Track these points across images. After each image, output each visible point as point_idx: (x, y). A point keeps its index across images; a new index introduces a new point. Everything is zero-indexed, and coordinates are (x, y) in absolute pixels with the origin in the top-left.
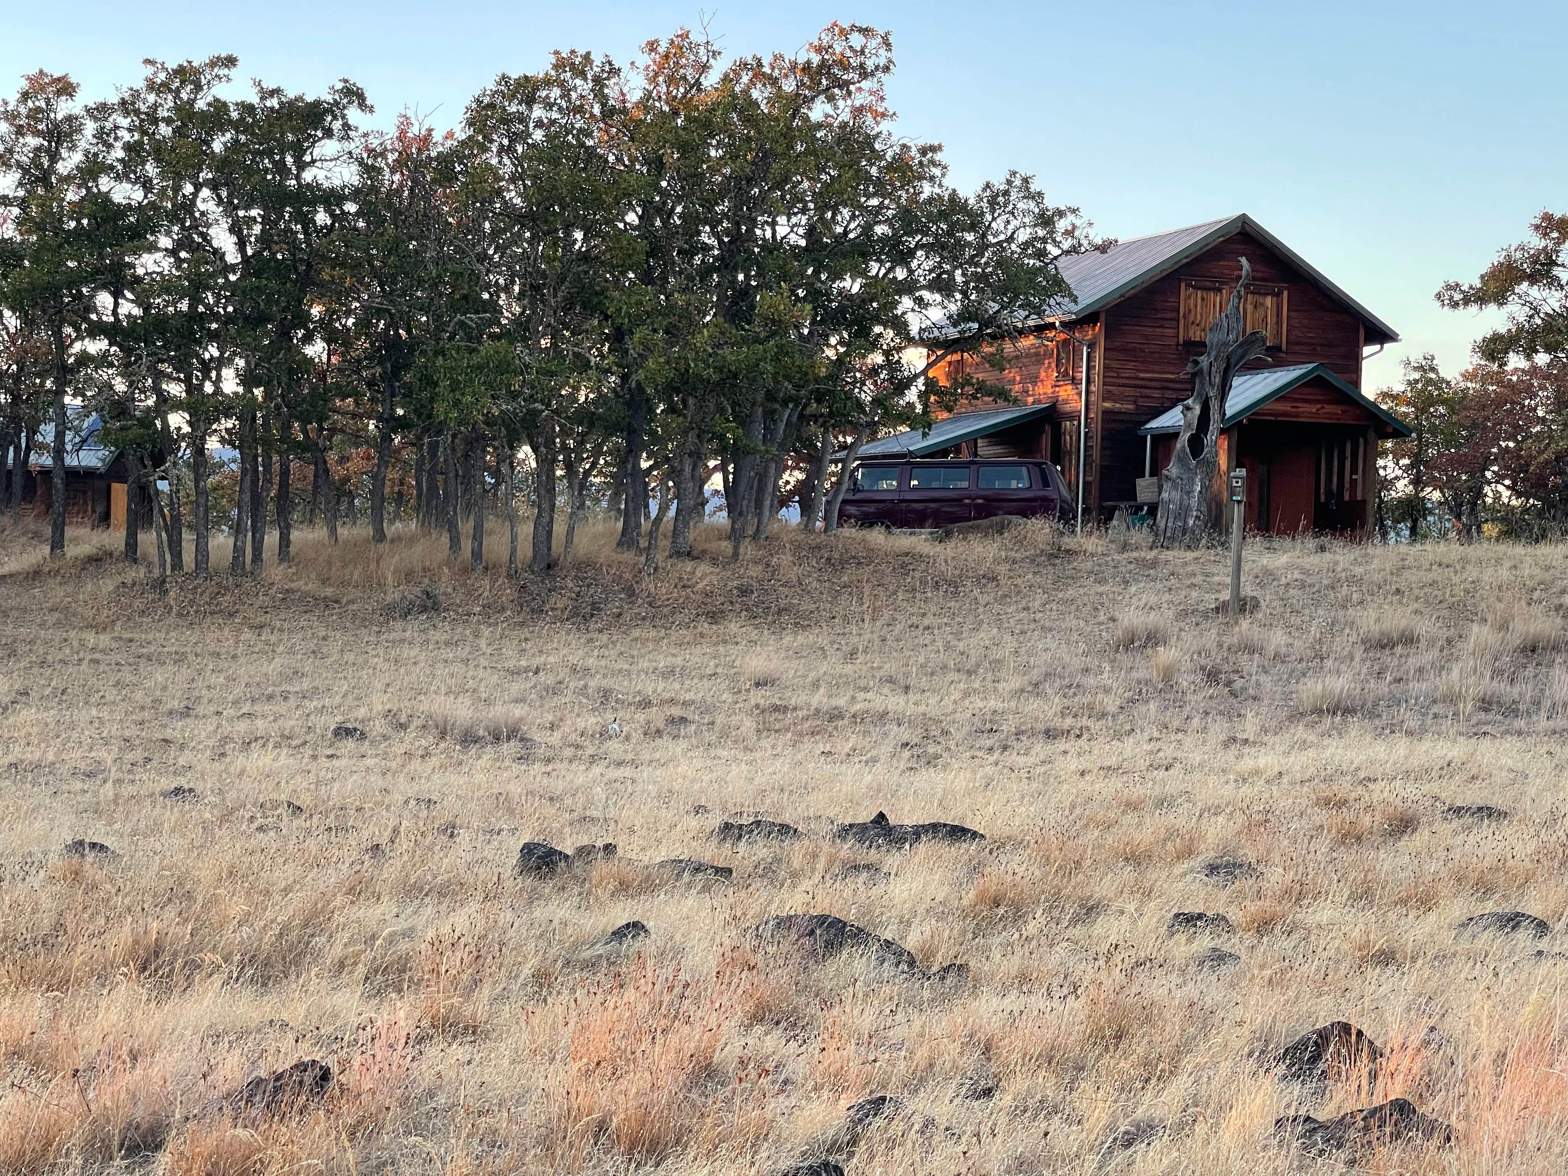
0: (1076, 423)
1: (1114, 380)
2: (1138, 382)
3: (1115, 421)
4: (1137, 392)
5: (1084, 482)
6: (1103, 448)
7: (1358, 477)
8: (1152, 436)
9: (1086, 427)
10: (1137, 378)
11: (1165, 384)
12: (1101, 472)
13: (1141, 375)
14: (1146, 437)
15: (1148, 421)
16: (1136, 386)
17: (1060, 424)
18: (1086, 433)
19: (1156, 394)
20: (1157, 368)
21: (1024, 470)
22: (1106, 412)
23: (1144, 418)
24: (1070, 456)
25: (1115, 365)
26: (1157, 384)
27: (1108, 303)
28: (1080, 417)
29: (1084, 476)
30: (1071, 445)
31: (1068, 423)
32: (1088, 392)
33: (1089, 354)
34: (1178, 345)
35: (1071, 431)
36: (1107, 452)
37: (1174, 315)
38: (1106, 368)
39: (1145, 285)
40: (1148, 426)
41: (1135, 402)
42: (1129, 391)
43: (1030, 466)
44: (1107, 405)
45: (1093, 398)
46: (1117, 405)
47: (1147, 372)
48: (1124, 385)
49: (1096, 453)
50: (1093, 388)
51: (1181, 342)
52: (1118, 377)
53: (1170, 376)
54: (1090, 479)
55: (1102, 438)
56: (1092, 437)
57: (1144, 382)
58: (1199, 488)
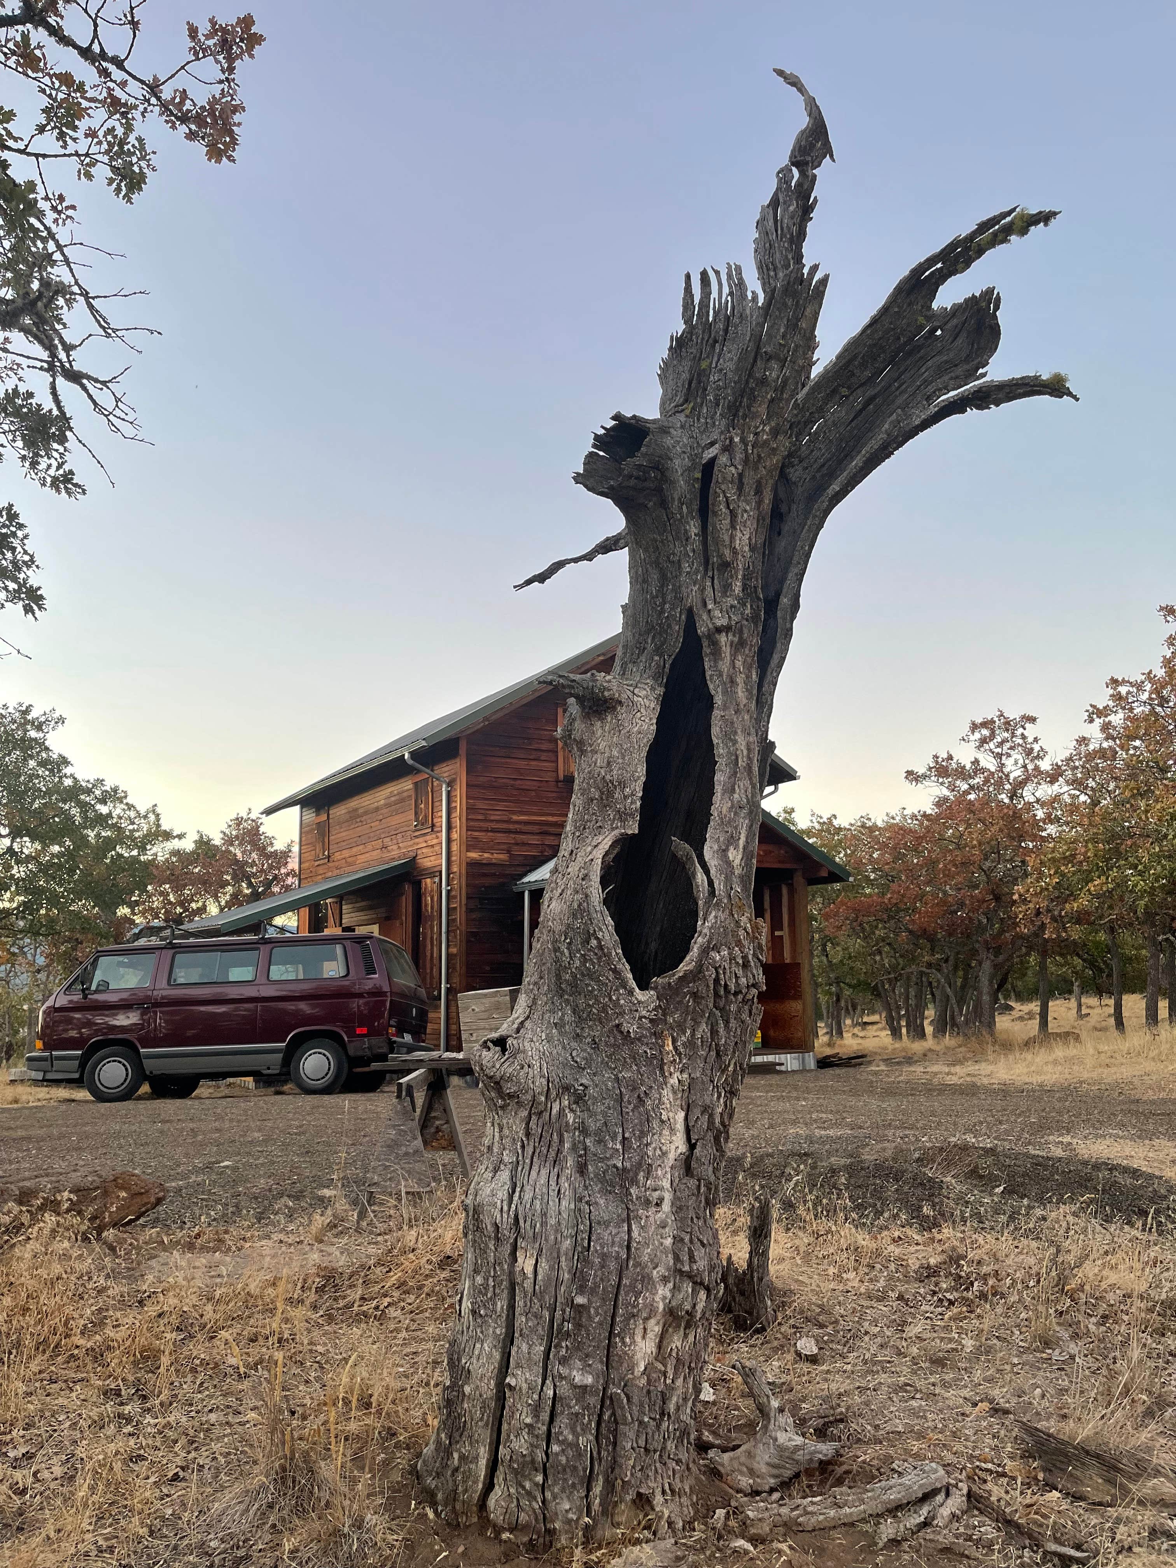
0: (437, 880)
1: (482, 824)
2: (511, 827)
3: (485, 875)
4: (510, 839)
5: (448, 955)
6: (469, 910)
7: (784, 933)
8: (531, 892)
9: (448, 884)
10: (509, 821)
11: (545, 828)
12: (468, 941)
13: (515, 818)
14: (523, 893)
15: (525, 874)
16: (509, 832)
17: (420, 882)
18: (448, 892)
19: (534, 840)
20: (535, 809)
21: (339, 949)
22: (472, 865)
23: (521, 870)
24: (432, 921)
25: (480, 805)
26: (535, 829)
27: (468, 728)
28: (441, 872)
29: (448, 946)
30: (432, 908)
31: (428, 880)
32: (449, 841)
33: (449, 793)
34: (557, 781)
35: (432, 891)
36: (474, 916)
37: (551, 746)
38: (470, 809)
39: (513, 708)
40: (526, 880)
41: (509, 852)
42: (501, 837)
43: (348, 943)
44: (474, 855)
45: (455, 847)
46: (486, 855)
47: (522, 813)
48: (493, 831)
49: (459, 916)
50: (455, 836)
51: (561, 777)
52: (485, 820)
53: (550, 819)
54: (454, 950)
55: (468, 898)
56: (455, 897)
57: (517, 826)
58: (677, 1145)
